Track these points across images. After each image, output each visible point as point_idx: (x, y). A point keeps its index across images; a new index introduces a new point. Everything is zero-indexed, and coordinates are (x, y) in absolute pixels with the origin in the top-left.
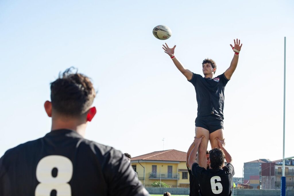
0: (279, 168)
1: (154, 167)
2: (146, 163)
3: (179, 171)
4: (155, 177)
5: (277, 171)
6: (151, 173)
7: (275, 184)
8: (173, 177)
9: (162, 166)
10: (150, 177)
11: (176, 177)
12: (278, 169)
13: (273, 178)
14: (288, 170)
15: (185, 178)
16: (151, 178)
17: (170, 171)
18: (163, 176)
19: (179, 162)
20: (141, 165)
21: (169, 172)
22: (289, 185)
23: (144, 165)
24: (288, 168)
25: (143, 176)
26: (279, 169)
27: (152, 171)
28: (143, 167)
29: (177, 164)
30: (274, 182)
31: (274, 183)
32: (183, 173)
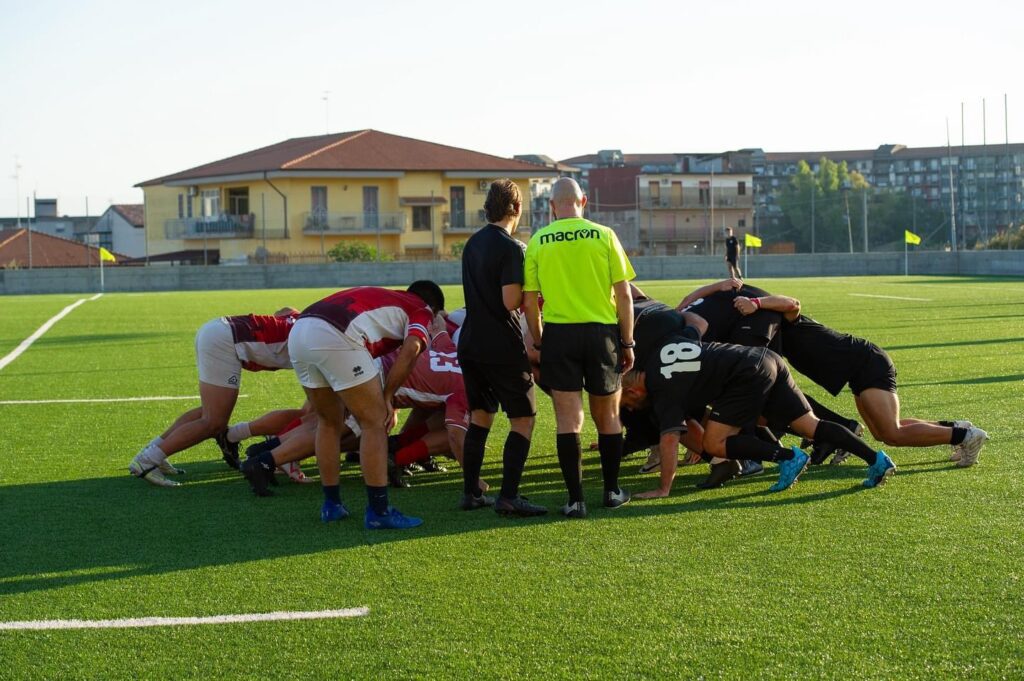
0: (651, 183)
1: (320, 194)
2: (292, 180)
3: (401, 205)
4: (326, 228)
5: (646, 194)
6: (310, 215)
7: (640, 238)
8: (381, 223)
9: (345, 188)
10: (306, 228)
11: (393, 224)
12: (649, 189)
13: (632, 219)
14: (682, 188)
15: (422, 226)
16: (313, 232)
17: (372, 205)
18: (350, 224)
19: (402, 174)
20: (275, 189)
21: (369, 210)
22: (683, 240)
23: (286, 189)
24: (680, 183)
25: (282, 227)
26: (653, 186)
27: (313, 208)
28: (282, 195)
29: (392, 182)
30: (637, 229)
31: (637, 237)
32: (416, 210)
